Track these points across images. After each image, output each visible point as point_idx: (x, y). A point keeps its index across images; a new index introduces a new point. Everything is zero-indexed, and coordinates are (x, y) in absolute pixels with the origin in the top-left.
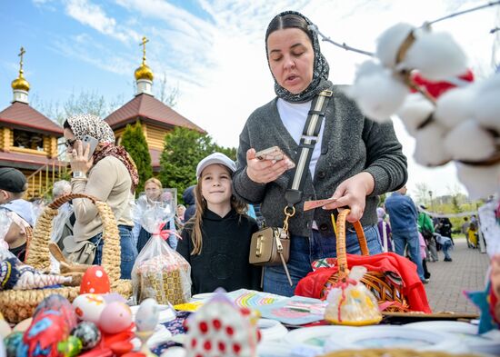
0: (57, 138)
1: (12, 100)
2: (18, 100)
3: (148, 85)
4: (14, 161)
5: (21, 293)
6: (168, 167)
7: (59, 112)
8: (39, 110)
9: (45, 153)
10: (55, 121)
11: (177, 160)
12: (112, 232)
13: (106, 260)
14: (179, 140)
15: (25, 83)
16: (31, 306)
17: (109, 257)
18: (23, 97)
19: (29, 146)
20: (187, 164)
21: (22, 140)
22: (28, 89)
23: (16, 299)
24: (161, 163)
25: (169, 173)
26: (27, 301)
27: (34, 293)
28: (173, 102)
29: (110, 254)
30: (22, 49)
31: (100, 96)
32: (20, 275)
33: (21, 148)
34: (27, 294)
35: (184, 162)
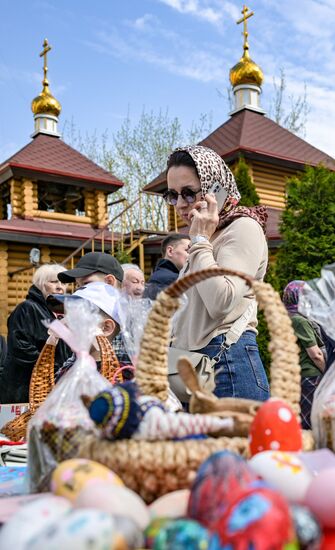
0: (106, 194)
1: (33, 132)
2: (42, 131)
3: (254, 95)
4: (41, 234)
5: (148, 446)
6: (295, 238)
7: (108, 149)
8: (75, 147)
9: (89, 220)
10: (101, 165)
11: (310, 225)
12: (285, 339)
13: (278, 390)
14: (312, 189)
15: (52, 102)
16: (166, 471)
17: (284, 385)
18: (50, 127)
19: (62, 209)
20: (327, 232)
21: (51, 198)
22: (56, 113)
23: (140, 457)
24: (282, 231)
25: (296, 249)
26: (159, 461)
27: (170, 447)
28: (297, 123)
29: (284, 380)
30: (45, 45)
31: (172, 118)
32: (143, 413)
33: (51, 213)
34: (158, 448)
35: (323, 229)
